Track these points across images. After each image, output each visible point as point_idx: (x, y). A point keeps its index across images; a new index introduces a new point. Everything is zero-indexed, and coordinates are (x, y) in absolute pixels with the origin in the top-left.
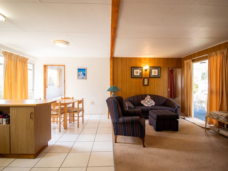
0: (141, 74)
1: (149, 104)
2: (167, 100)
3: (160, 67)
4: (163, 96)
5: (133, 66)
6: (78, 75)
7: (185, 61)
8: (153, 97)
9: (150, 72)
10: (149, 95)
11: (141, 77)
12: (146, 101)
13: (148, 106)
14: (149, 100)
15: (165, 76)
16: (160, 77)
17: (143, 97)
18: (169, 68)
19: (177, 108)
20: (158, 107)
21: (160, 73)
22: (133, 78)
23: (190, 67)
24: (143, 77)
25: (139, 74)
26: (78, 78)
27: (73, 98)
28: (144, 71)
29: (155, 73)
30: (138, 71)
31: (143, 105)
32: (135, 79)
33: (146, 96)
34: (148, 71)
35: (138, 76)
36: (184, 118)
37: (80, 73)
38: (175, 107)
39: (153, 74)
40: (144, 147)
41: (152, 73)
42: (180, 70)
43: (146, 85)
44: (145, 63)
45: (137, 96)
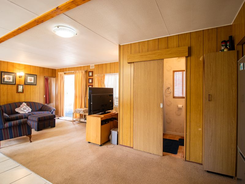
0: (14, 79)
1: (25, 111)
2: (43, 105)
3: (36, 75)
4: (39, 102)
5: (4, 71)
8: (29, 104)
9: (25, 80)
10: (25, 102)
11: (14, 83)
12: (22, 109)
13: (24, 113)
14: (25, 107)
15: (41, 82)
16: (36, 85)
17: (18, 105)
18: (45, 77)
19: (53, 111)
20: (33, 113)
21: (36, 80)
22: (4, 85)
24: (17, 83)
25: (11, 80)
28: (18, 78)
29: (31, 81)
30: (11, 77)
31: (18, 113)
32: (6, 85)
33: (21, 103)
34: (23, 79)
35: (10, 82)
36: (58, 118)
38: (52, 110)
39: (29, 81)
40: (31, 142)
41: (27, 80)
42: (54, 79)
43: (21, 93)
44: (20, 69)
45: (10, 104)
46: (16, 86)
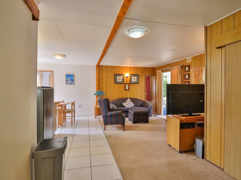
0: (123, 79)
1: (129, 105)
2: (144, 102)
3: (138, 75)
4: (141, 99)
5: (116, 74)
6: (66, 81)
7: (157, 71)
8: (133, 100)
9: (131, 79)
10: (130, 98)
11: (123, 83)
12: (127, 103)
13: (128, 107)
14: (129, 102)
15: (143, 82)
16: (138, 83)
17: (125, 100)
18: (145, 76)
19: (150, 107)
20: (136, 108)
21: (138, 80)
22: (116, 84)
23: (160, 76)
24: (125, 83)
25: (121, 81)
26: (66, 83)
27: (64, 101)
28: (125, 78)
29: (134, 80)
30: (121, 77)
31: (124, 106)
33: (127, 99)
34: (129, 78)
35: (120, 82)
36: (156, 116)
37: (68, 79)
38: (149, 107)
39: (133, 80)
40: (124, 131)
41: (132, 79)
42: (154, 77)
43: (128, 90)
44: (127, 71)
45: (120, 99)
46: (124, 84)
